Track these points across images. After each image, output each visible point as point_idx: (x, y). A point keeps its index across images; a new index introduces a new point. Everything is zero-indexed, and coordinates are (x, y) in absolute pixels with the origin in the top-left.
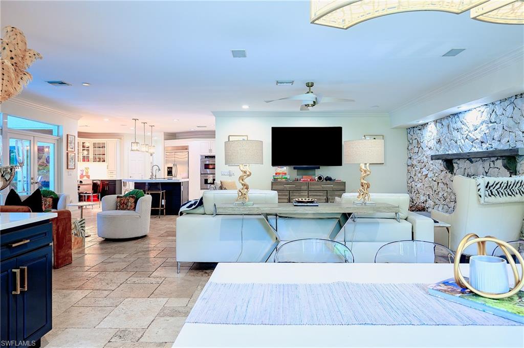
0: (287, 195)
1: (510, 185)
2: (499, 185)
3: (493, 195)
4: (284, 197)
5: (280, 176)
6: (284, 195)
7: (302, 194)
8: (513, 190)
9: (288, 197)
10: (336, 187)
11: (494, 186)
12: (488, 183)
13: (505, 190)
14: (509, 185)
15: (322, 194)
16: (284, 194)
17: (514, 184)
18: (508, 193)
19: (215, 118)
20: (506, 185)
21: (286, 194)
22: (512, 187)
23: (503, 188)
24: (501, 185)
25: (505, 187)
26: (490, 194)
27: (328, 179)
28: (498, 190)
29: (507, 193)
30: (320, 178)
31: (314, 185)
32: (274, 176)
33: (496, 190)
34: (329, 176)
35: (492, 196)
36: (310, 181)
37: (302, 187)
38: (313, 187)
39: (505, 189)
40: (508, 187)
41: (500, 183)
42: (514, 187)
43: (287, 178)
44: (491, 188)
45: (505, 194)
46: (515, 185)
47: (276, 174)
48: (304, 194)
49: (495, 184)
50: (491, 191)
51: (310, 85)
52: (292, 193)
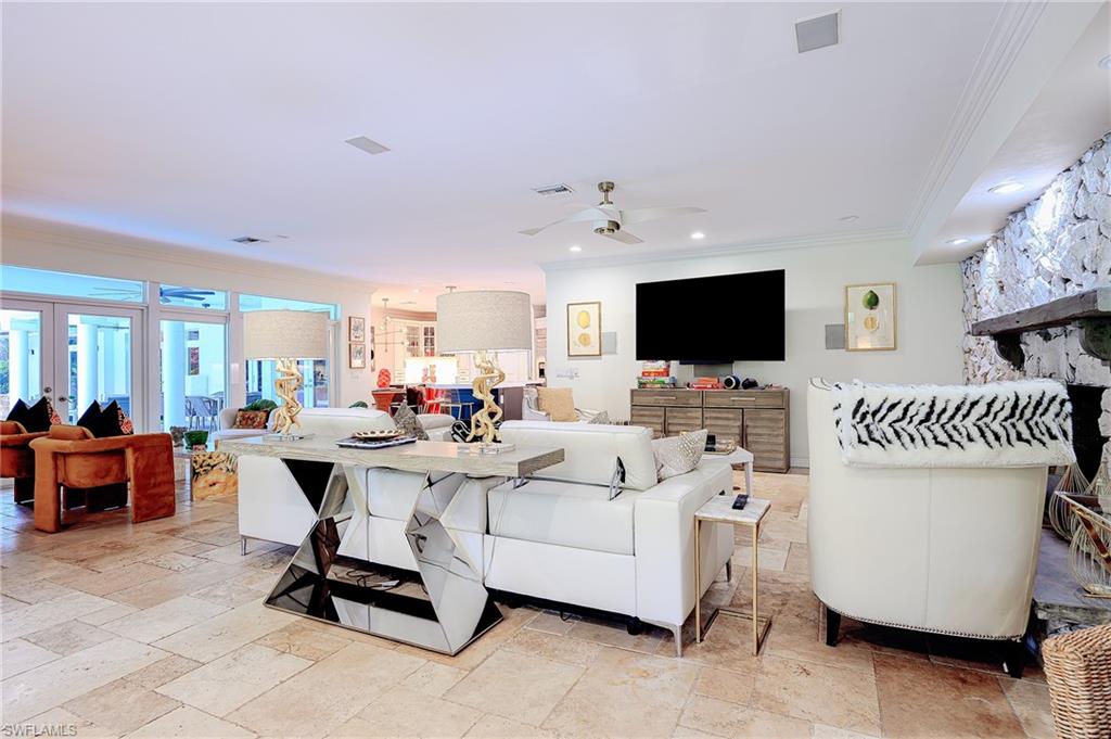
0: (659, 416)
1: (944, 410)
2: (898, 412)
3: (873, 440)
4: (655, 420)
5: (651, 379)
6: (654, 416)
7: (689, 414)
8: (954, 427)
9: (662, 420)
10: (762, 402)
11: (883, 411)
12: (861, 402)
13: (922, 428)
14: (937, 409)
15: (731, 416)
16: (654, 413)
17: (958, 409)
18: (935, 438)
19: (544, 275)
20: (925, 409)
21: (659, 413)
22: (952, 417)
23: (916, 420)
24: (906, 410)
25: (922, 416)
26: (865, 437)
27: (750, 384)
28: (897, 426)
29: (929, 436)
30: (728, 382)
31: (715, 397)
32: (638, 378)
33: (890, 425)
34: (752, 377)
35: (872, 443)
36: (713, 387)
37: (691, 402)
38: (712, 400)
39: (921, 422)
40: (934, 417)
41: (903, 405)
42: (959, 417)
43: (663, 383)
44: (869, 419)
45: (923, 439)
46: (964, 410)
47: (643, 373)
48: (694, 415)
49: (886, 406)
50: (867, 426)
51: (607, 188)
52: (671, 411)
